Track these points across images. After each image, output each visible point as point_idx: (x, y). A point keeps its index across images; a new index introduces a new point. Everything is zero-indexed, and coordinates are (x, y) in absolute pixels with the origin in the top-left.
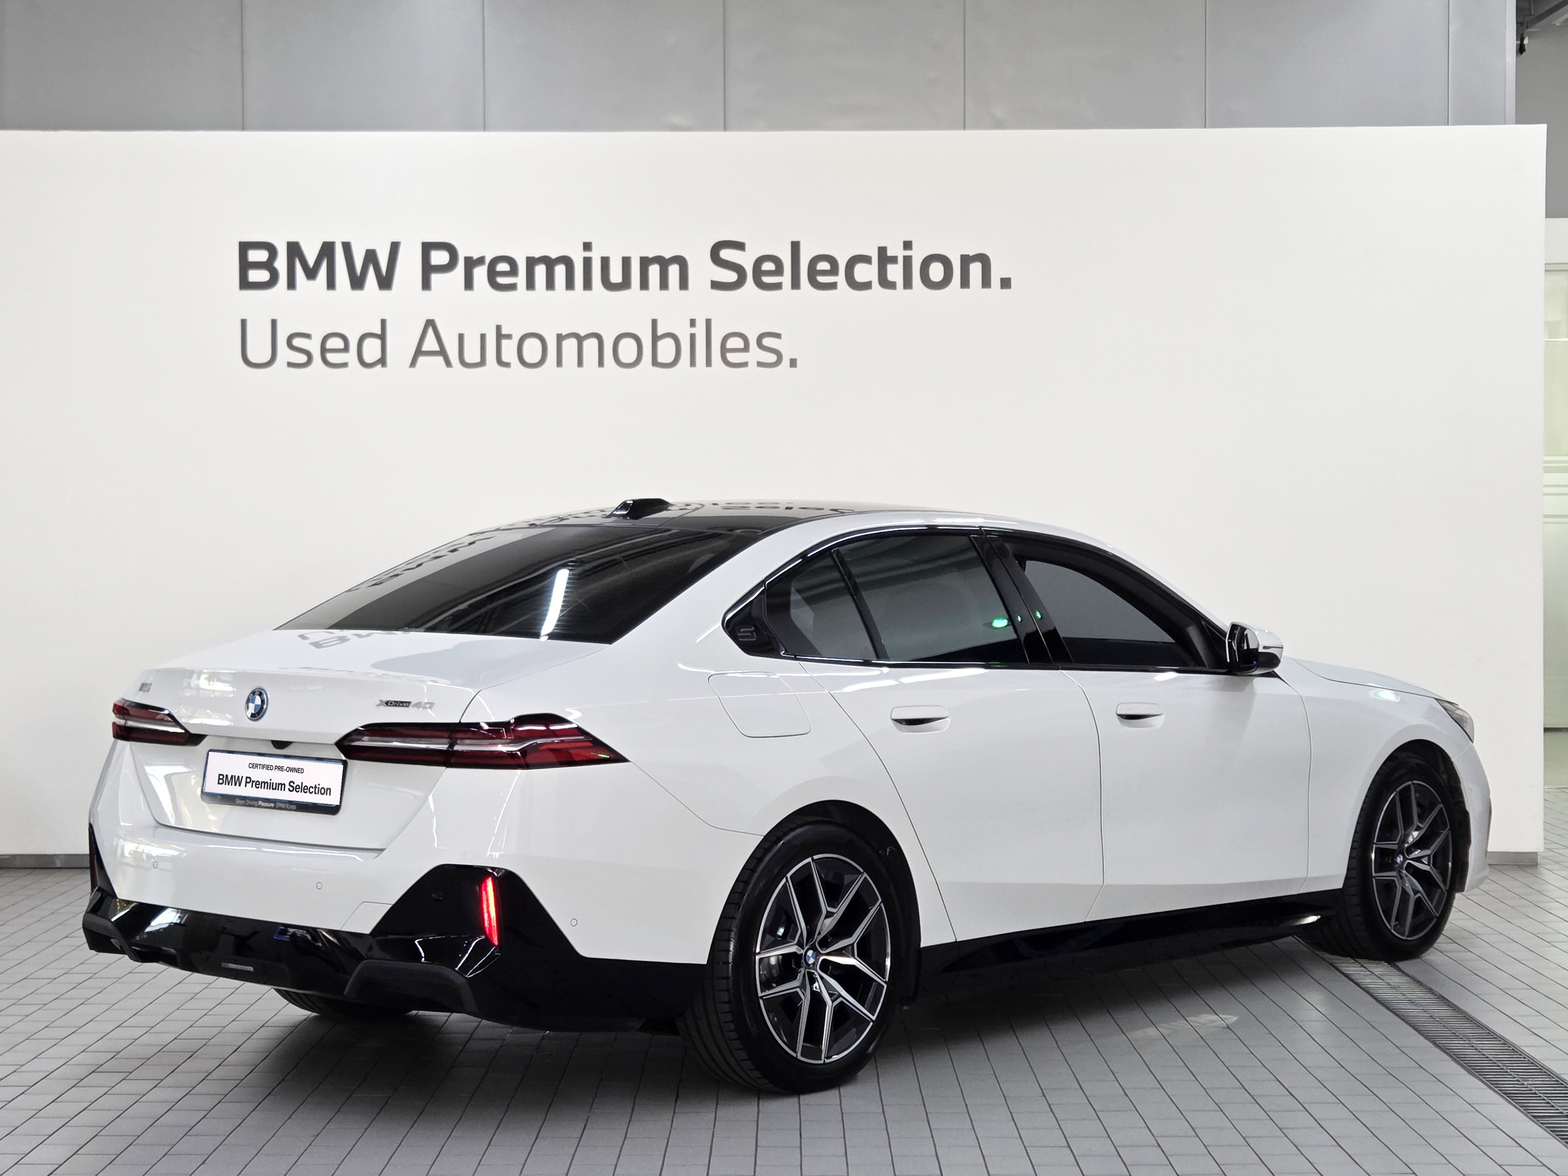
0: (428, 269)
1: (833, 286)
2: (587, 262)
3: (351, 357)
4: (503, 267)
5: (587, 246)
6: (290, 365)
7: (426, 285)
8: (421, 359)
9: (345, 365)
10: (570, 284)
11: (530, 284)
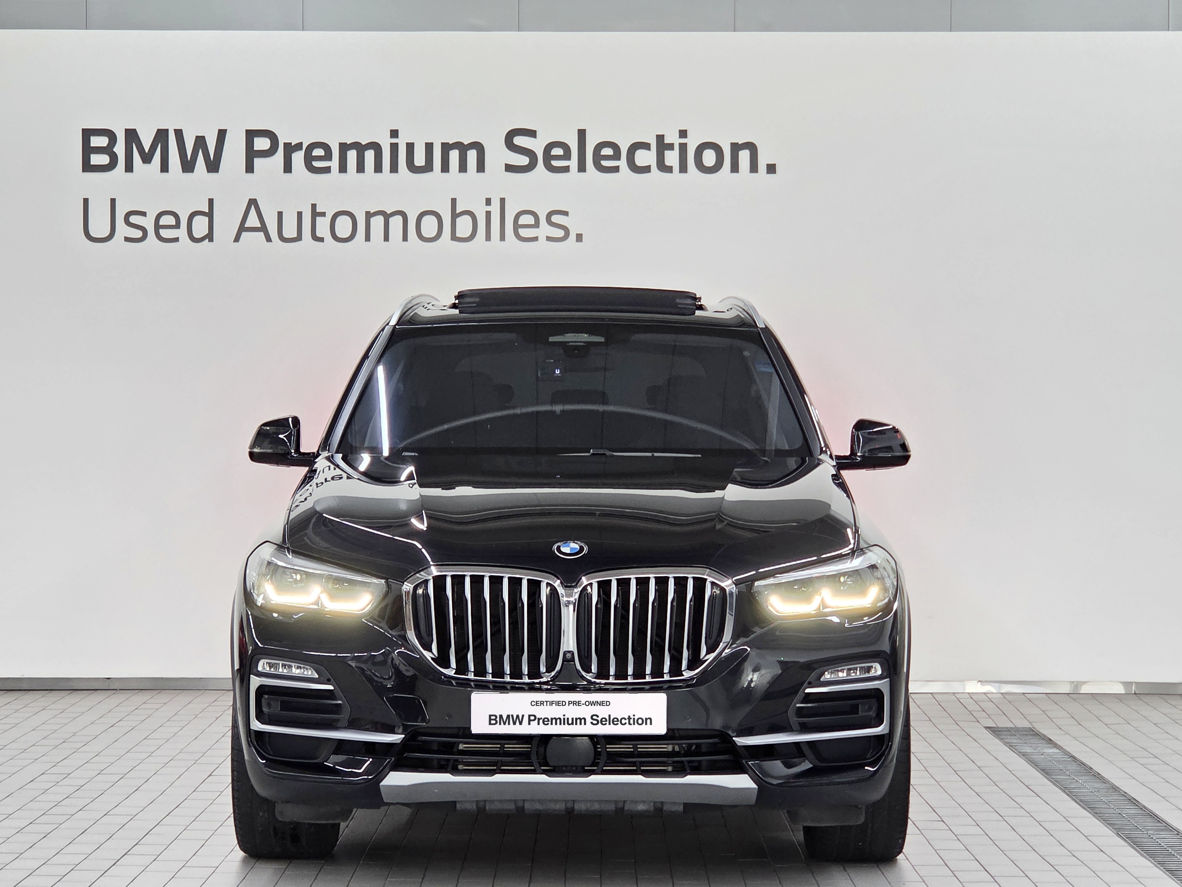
0: (251, 154)
1: (616, 169)
2: (394, 147)
3: (182, 233)
4: (318, 152)
5: (394, 134)
6: (127, 239)
7: (250, 168)
8: (244, 234)
9: (176, 240)
10: (378, 168)
11: (343, 168)
